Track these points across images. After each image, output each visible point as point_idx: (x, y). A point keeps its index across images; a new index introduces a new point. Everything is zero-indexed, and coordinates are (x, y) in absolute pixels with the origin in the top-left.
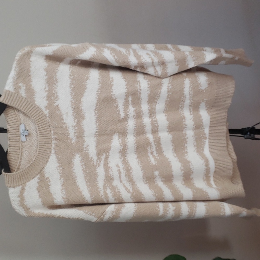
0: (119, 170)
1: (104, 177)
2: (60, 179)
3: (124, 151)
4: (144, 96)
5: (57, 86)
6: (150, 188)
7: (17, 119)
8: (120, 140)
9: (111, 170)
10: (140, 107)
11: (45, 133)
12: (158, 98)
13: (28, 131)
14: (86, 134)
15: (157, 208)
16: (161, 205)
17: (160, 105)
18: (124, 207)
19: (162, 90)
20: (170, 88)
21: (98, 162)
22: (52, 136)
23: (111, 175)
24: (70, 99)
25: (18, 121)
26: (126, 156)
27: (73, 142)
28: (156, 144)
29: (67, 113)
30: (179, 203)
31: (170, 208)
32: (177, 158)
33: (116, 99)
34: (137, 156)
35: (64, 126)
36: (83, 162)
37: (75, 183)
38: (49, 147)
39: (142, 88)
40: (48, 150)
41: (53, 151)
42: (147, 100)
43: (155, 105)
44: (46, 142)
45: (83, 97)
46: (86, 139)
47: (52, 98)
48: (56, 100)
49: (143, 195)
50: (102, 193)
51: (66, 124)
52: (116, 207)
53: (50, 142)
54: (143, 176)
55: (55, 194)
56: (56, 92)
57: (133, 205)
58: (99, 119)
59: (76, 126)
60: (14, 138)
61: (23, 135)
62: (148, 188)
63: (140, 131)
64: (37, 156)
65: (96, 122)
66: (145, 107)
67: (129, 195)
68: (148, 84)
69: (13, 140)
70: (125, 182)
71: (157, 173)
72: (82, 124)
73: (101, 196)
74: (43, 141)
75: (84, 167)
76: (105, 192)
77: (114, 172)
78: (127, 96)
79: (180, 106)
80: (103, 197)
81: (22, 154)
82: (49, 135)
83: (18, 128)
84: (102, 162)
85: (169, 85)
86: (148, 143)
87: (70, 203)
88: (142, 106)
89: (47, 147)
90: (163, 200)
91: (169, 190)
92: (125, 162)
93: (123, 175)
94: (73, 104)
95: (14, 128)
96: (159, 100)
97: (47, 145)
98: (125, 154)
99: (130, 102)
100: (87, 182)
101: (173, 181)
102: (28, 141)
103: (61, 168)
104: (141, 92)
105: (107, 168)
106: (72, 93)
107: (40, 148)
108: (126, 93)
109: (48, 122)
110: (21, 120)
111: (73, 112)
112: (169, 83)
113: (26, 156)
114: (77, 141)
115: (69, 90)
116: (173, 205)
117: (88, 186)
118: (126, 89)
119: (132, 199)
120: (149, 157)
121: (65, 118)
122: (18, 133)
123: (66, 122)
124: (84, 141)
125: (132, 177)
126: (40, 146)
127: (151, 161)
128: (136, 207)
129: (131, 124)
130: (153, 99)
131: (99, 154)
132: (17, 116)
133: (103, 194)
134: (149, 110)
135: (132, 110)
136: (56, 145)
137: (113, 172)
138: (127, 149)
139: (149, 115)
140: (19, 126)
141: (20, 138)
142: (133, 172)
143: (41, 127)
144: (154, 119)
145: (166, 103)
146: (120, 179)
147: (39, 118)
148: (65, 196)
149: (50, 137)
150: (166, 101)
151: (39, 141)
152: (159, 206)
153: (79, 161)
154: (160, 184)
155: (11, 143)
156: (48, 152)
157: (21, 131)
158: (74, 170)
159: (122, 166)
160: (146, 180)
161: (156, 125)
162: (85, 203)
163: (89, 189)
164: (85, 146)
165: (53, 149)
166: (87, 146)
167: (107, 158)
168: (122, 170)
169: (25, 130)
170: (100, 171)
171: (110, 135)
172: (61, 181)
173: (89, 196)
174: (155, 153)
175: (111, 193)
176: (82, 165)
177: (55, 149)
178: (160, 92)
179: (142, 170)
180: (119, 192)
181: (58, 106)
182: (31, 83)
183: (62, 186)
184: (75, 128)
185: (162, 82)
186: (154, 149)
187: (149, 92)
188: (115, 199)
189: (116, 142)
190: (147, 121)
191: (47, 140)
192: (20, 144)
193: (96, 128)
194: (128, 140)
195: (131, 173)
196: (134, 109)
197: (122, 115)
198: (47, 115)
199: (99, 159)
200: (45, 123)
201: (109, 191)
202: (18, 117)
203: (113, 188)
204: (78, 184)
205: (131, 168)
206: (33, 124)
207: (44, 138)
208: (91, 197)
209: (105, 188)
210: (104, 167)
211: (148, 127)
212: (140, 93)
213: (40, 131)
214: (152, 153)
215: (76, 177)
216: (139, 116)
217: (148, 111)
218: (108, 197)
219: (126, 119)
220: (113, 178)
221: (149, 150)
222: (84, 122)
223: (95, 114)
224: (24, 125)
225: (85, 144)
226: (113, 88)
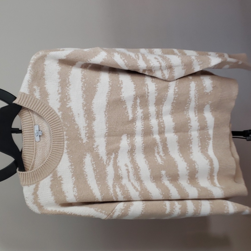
0: (128, 170)
1: (113, 175)
2: (72, 178)
3: (132, 151)
4: (152, 98)
5: (70, 89)
6: (157, 187)
7: (32, 120)
8: (128, 140)
9: (120, 170)
10: (148, 109)
11: (58, 133)
12: (165, 101)
13: (42, 131)
14: (96, 134)
15: (164, 206)
16: (167, 203)
17: (167, 107)
18: (132, 205)
19: (169, 93)
20: (177, 90)
21: (108, 162)
22: (64, 136)
23: (120, 174)
24: (81, 101)
25: (32, 122)
26: (134, 156)
27: (84, 142)
28: (162, 144)
29: (79, 114)
30: (184, 201)
31: (176, 207)
32: (183, 158)
33: (125, 101)
34: (144, 156)
35: (76, 127)
36: (94, 161)
37: (86, 181)
38: (62, 147)
39: (149, 91)
40: (61, 150)
41: (65, 151)
42: (154, 102)
43: (162, 107)
44: (59, 142)
45: (94, 100)
46: (96, 139)
47: (65, 100)
48: (69, 102)
49: (151, 194)
50: (111, 191)
51: (78, 125)
52: (125, 205)
53: (62, 142)
54: (151, 176)
55: (67, 192)
56: (69, 95)
57: (141, 203)
58: (109, 121)
59: (88, 126)
60: (29, 138)
61: (37, 136)
62: (155, 186)
63: (147, 132)
64: (50, 156)
65: (106, 123)
66: (152, 109)
67: (137, 193)
68: (156, 87)
69: (28, 141)
70: (133, 181)
71: (163, 172)
72: (92, 125)
73: (110, 194)
74: (55, 141)
75: (95, 166)
76: (114, 190)
77: (123, 171)
78: (135, 99)
79: (186, 108)
80: (113, 195)
81: (36, 153)
82: (62, 135)
83: (32, 129)
84: (112, 161)
85: (176, 88)
86: (155, 144)
87: (81, 201)
88: (149, 108)
89: (60, 147)
90: (170, 199)
91: (175, 189)
92: (133, 161)
93: (131, 174)
94: (84, 106)
95: (29, 129)
96: (165, 102)
97: (59, 145)
98: (134, 154)
99: (138, 104)
100: (97, 181)
101: (179, 180)
102: (42, 141)
103: (72, 167)
104: (149, 94)
105: (116, 167)
106: (83, 95)
107: (53, 148)
108: (134, 95)
109: (61, 123)
110: (35, 121)
111: (84, 113)
112: (176, 86)
113: (40, 156)
114: (88, 141)
115: (81, 92)
116: (179, 203)
117: (98, 185)
118: (135, 92)
119: (140, 197)
120: (156, 157)
121: (77, 119)
122: (32, 133)
123: (77, 123)
124: (95, 141)
125: (140, 176)
126: (53, 146)
127: (158, 161)
128: (144, 205)
129: (139, 125)
130: (160, 101)
131: (109, 154)
132: (31, 117)
133: (112, 193)
134: (157, 112)
135: (140, 112)
136: (68, 145)
137: (121, 171)
138: (135, 150)
139: (156, 117)
140: (33, 127)
141: (34, 139)
142: (140, 172)
143: (54, 127)
144: (161, 121)
145: (172, 105)
146: (129, 177)
147: (52, 119)
148: (76, 194)
149: (62, 138)
150: (173, 103)
151: (52, 141)
152: (166, 204)
153: (90, 161)
154: (167, 183)
155: (26, 143)
156: (61, 152)
157: (36, 132)
158: (85, 169)
159: (130, 166)
160: (153, 179)
161: (163, 126)
162: (96, 201)
163: (99, 187)
164: (95, 146)
165: (65, 149)
166: (97, 146)
167: (116, 158)
168: (130, 170)
169: (39, 131)
170: (110, 170)
171: (119, 135)
172: (73, 180)
173: (100, 194)
174: (161, 153)
175: (120, 191)
176: (93, 164)
177: (67, 149)
178: (167, 94)
179: (149, 170)
180: (128, 190)
181: (70, 107)
182: (45, 86)
183: (74, 184)
184: (86, 129)
185: (169, 85)
186: (161, 149)
187: (156, 95)
188: (124, 197)
189: (124, 142)
190: (154, 122)
191: (60, 140)
192: (34, 144)
193: (106, 128)
194: (136, 141)
195: (139, 172)
196: (142, 110)
197: (131, 116)
198: (60, 117)
199: (109, 159)
200: (58, 124)
201: (118, 190)
202: (32, 118)
203: (122, 187)
204: (88, 182)
205: (139, 167)
206: (47, 125)
207: (57, 138)
208: (101, 195)
209: (114, 186)
210: (113, 167)
211: (156, 128)
212: (148, 96)
213: (53, 132)
214: (158, 153)
215: (87, 175)
216: (146, 117)
217: (155, 113)
218: (118, 195)
219: (134, 120)
220: (122, 177)
221: (156, 150)
222: (95, 123)
223: (105, 116)
224: (38, 125)
225: (96, 144)
226: (122, 90)
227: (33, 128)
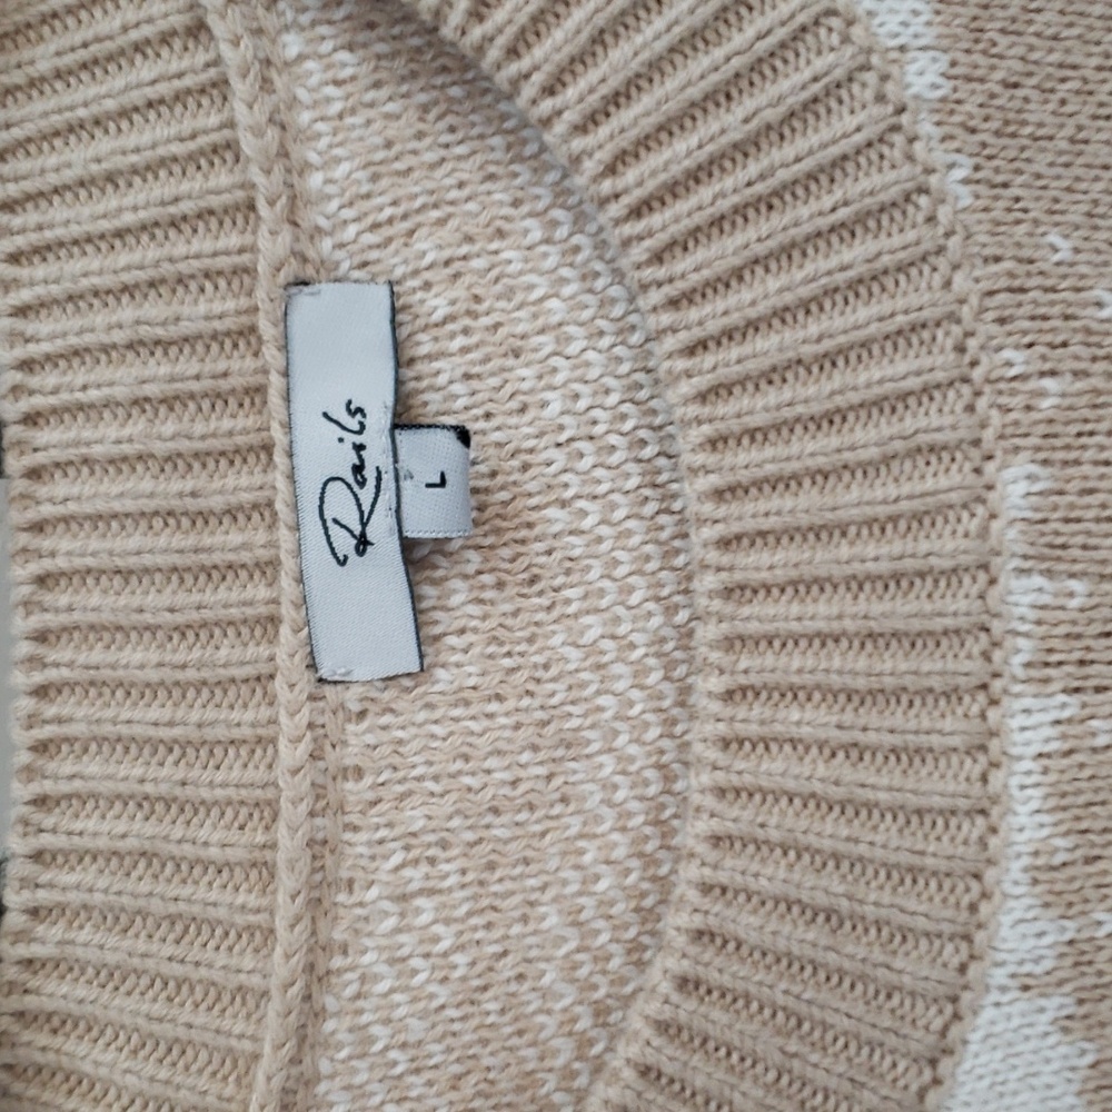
7: (226, 151)
11: (852, 498)
13: (464, 436)
22: (1005, 566)
25: (247, 204)
38: (939, 848)
40: (921, 907)
44: (879, 725)
53: (952, 726)
60: (155, 601)
61: (363, 543)
64: (668, 1056)
69: (137, 657)
74: (793, 693)
81: (316, 975)
82: (944, 545)
83: (241, 366)
89: (886, 840)
95: (156, 373)
97: (881, 782)
107: (731, 869)
109: (929, 237)
110: (315, 180)
113: (417, 1028)
122: (239, 483)
126: (740, 817)
132: (219, 87)
140: (267, 330)
141: (287, 611)
143: (768, 346)
149: (958, 604)
151: (716, 683)
155: (79, 713)
156: (913, 966)
157: (323, 452)
169: (403, 420)
191: (892, 665)
192: (290, 754)
198: (923, 77)
200: (855, 254)
202: (241, 88)
206: (589, 276)
213: (746, 460)
224: (382, 293)
227: (271, 354)
